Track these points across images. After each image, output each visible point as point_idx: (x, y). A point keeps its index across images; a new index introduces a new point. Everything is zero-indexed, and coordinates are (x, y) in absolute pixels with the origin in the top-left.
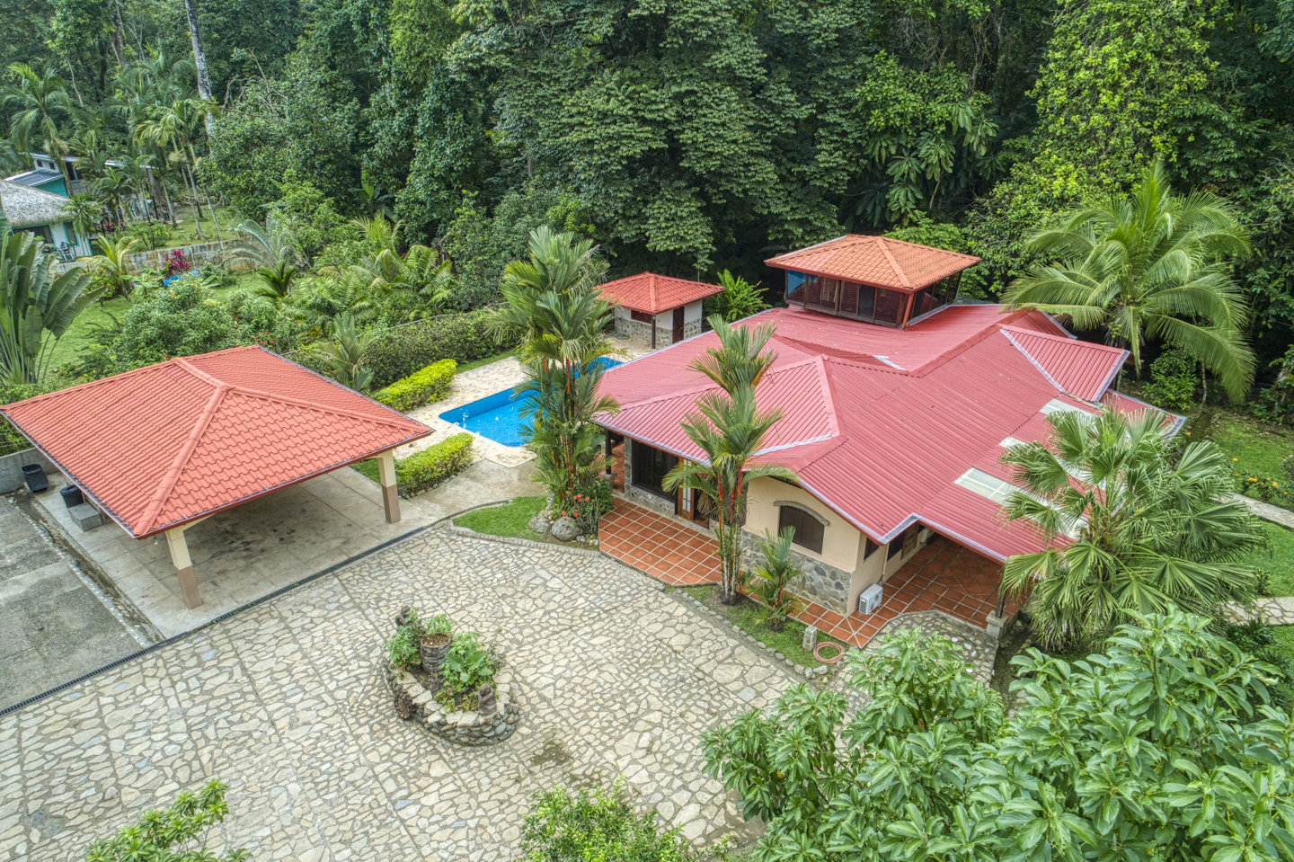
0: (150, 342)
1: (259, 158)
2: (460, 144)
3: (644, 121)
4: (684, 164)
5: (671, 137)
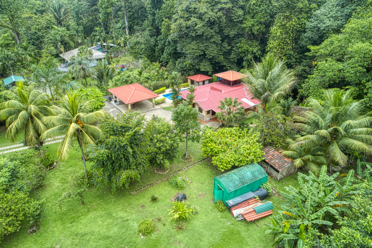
0: (124, 82)
1: (138, 47)
3: (200, 50)
4: (206, 57)
5: (204, 52)
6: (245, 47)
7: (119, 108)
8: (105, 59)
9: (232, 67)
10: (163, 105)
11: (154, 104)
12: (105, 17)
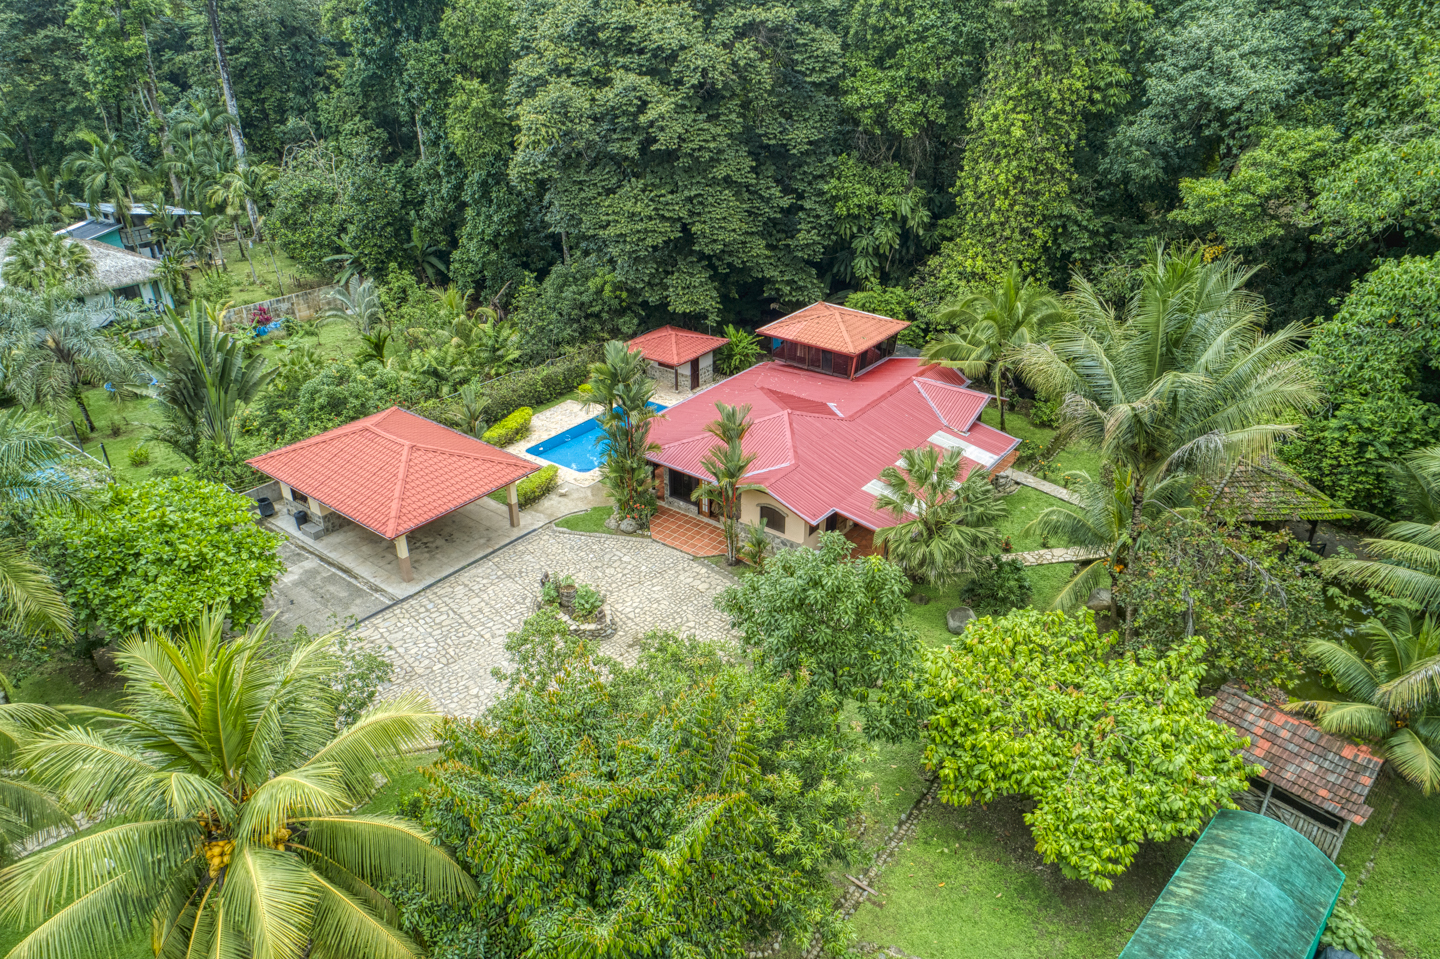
0: (322, 408)
1: (318, 216)
2: (505, 213)
3: (664, 218)
4: (696, 248)
5: (685, 228)
6: (864, 194)
7: (333, 556)
8: (155, 284)
9: (801, 283)
10: (553, 505)
11: (516, 509)
12: (116, 78)
